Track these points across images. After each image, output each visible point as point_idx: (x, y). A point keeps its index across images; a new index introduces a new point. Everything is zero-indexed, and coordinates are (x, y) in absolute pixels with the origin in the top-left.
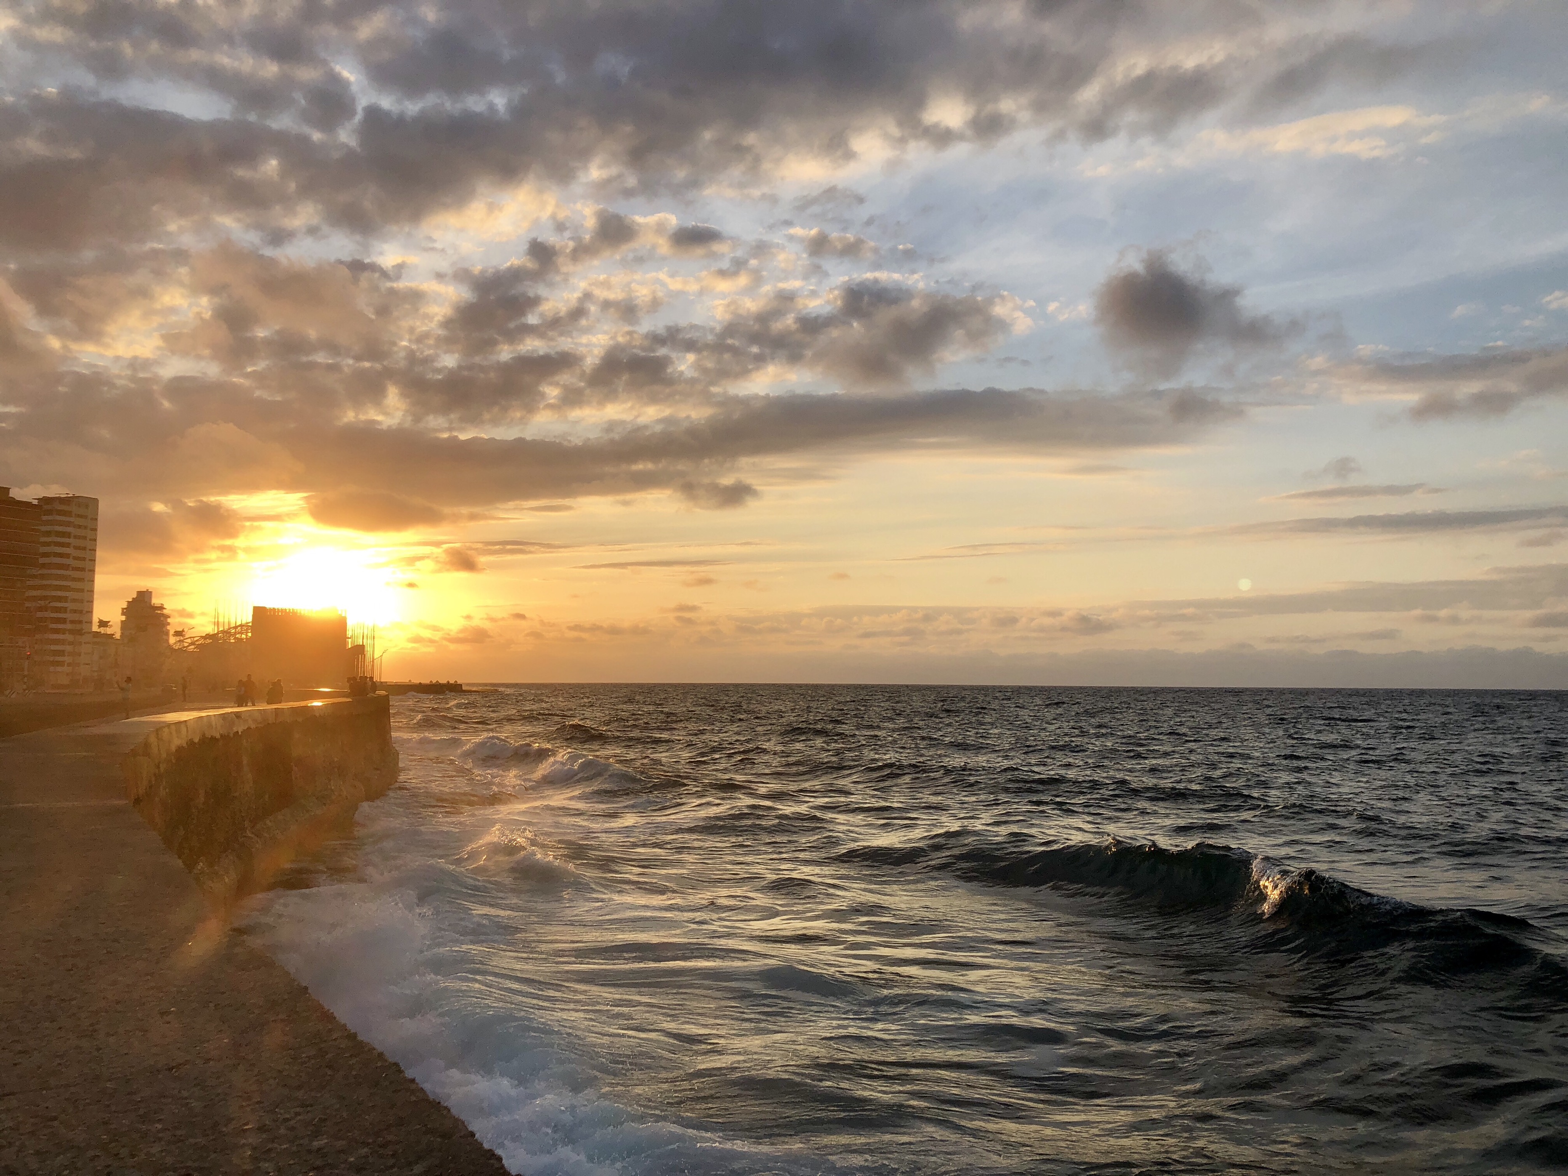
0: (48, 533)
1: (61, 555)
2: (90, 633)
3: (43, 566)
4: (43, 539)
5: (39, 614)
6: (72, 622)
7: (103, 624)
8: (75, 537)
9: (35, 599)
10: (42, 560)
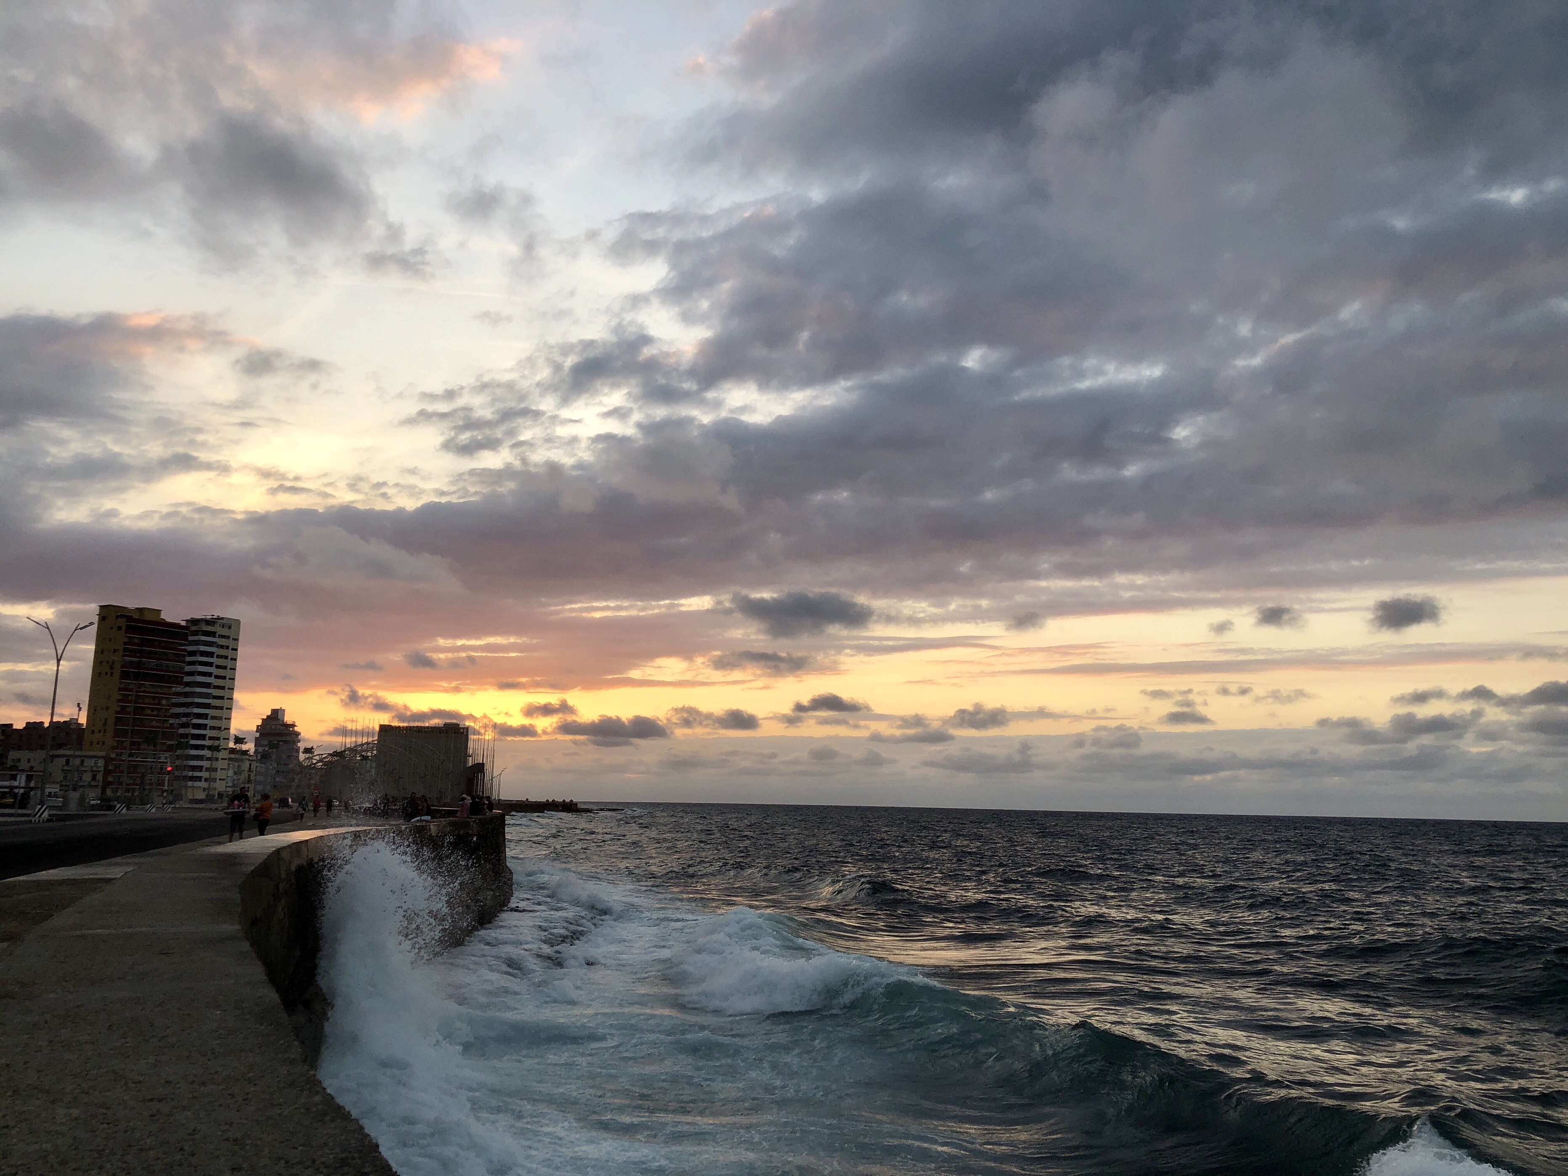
0: (192, 654)
1: (204, 674)
2: (225, 749)
3: (188, 684)
4: (188, 659)
5: (182, 731)
6: (211, 738)
7: (239, 740)
8: (218, 656)
9: (177, 716)
10: (187, 679)
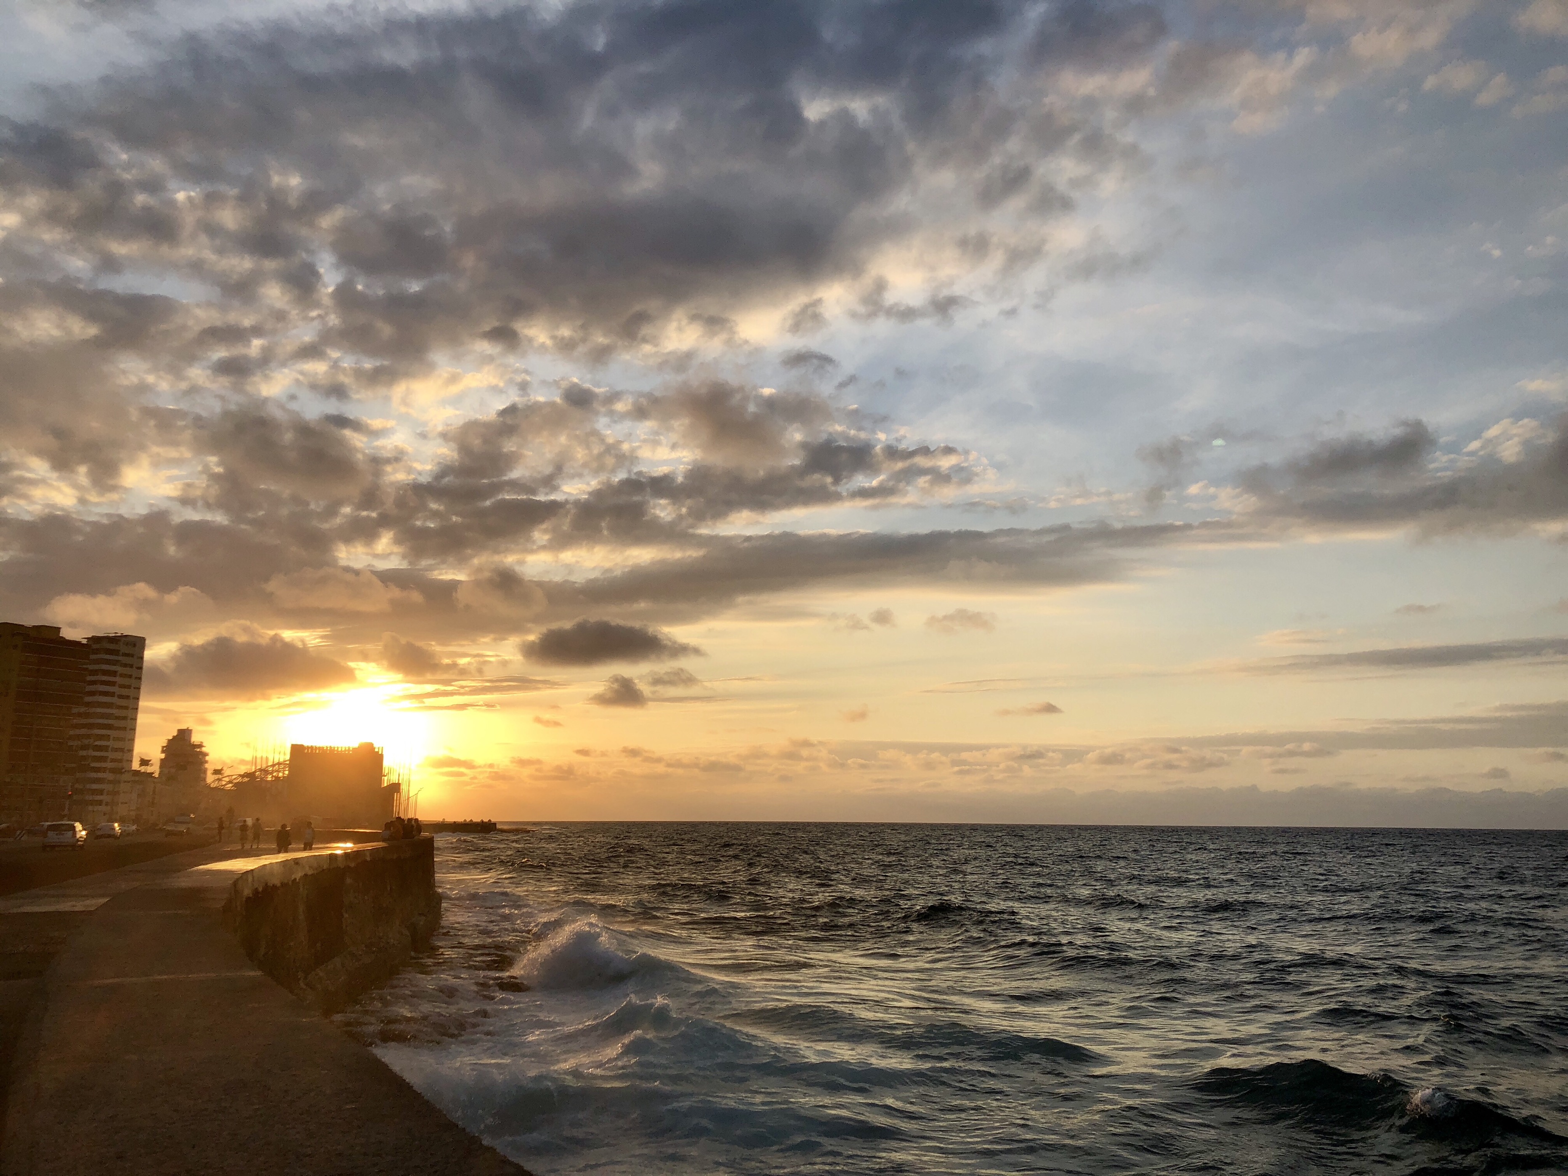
0: (94, 672)
1: (106, 694)
2: (129, 771)
3: (88, 704)
4: (89, 678)
5: (83, 753)
6: (113, 760)
7: (144, 762)
8: (121, 675)
9: (79, 737)
10: (88, 699)
